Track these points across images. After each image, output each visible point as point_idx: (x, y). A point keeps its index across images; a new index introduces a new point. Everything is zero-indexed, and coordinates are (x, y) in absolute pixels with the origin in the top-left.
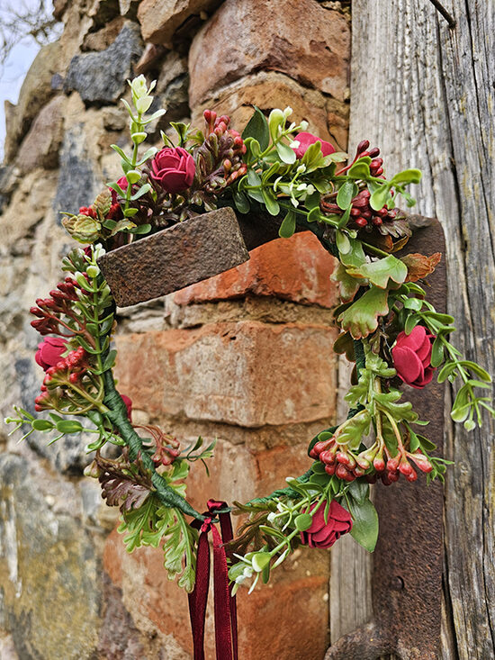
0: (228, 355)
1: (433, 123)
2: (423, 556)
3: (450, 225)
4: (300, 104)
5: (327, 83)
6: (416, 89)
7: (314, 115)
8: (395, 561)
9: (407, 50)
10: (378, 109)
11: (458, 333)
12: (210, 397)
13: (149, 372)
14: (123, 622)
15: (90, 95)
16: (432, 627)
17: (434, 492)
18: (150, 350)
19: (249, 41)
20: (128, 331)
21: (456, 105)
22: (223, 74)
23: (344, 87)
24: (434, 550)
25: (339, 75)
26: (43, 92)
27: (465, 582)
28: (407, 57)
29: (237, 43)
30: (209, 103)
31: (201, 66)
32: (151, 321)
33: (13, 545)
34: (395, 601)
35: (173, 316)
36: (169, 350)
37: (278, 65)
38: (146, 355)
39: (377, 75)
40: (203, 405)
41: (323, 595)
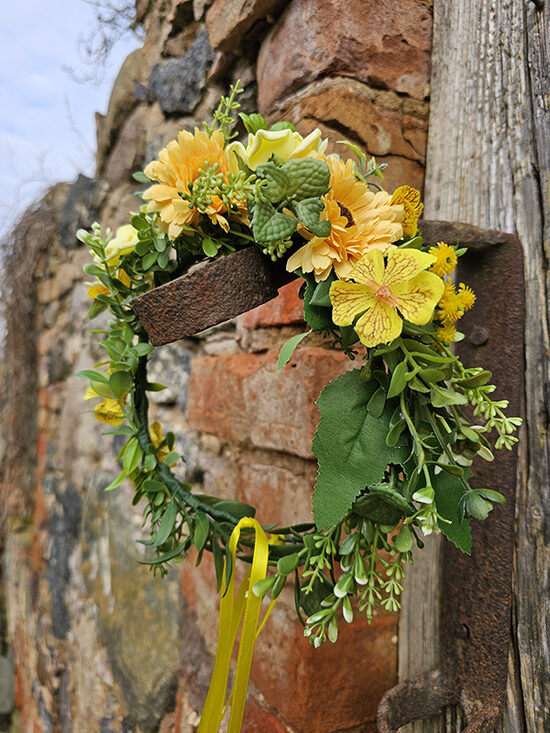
0: (289, 383)
1: (516, 123)
2: (489, 605)
3: (531, 240)
4: (368, 110)
5: (403, 81)
6: (500, 83)
7: (387, 120)
8: (461, 608)
9: (491, 37)
10: (459, 107)
11: (535, 363)
12: (273, 425)
13: (221, 397)
14: (198, 645)
15: (168, 106)
16: (496, 681)
17: (503, 538)
18: (221, 375)
19: (314, 44)
20: (205, 353)
21: (542, 101)
22: (289, 83)
23: (425, 82)
24: (501, 599)
25: (419, 70)
26: (127, 103)
27: (534, 637)
28: (490, 46)
29: (302, 47)
30: (276, 114)
31: (269, 75)
32: (225, 344)
33: (107, 561)
34: (460, 649)
35: (244, 339)
36: (238, 375)
37: (346, 68)
38: (218, 379)
39: (459, 68)
40: (267, 433)
41: (391, 637)
